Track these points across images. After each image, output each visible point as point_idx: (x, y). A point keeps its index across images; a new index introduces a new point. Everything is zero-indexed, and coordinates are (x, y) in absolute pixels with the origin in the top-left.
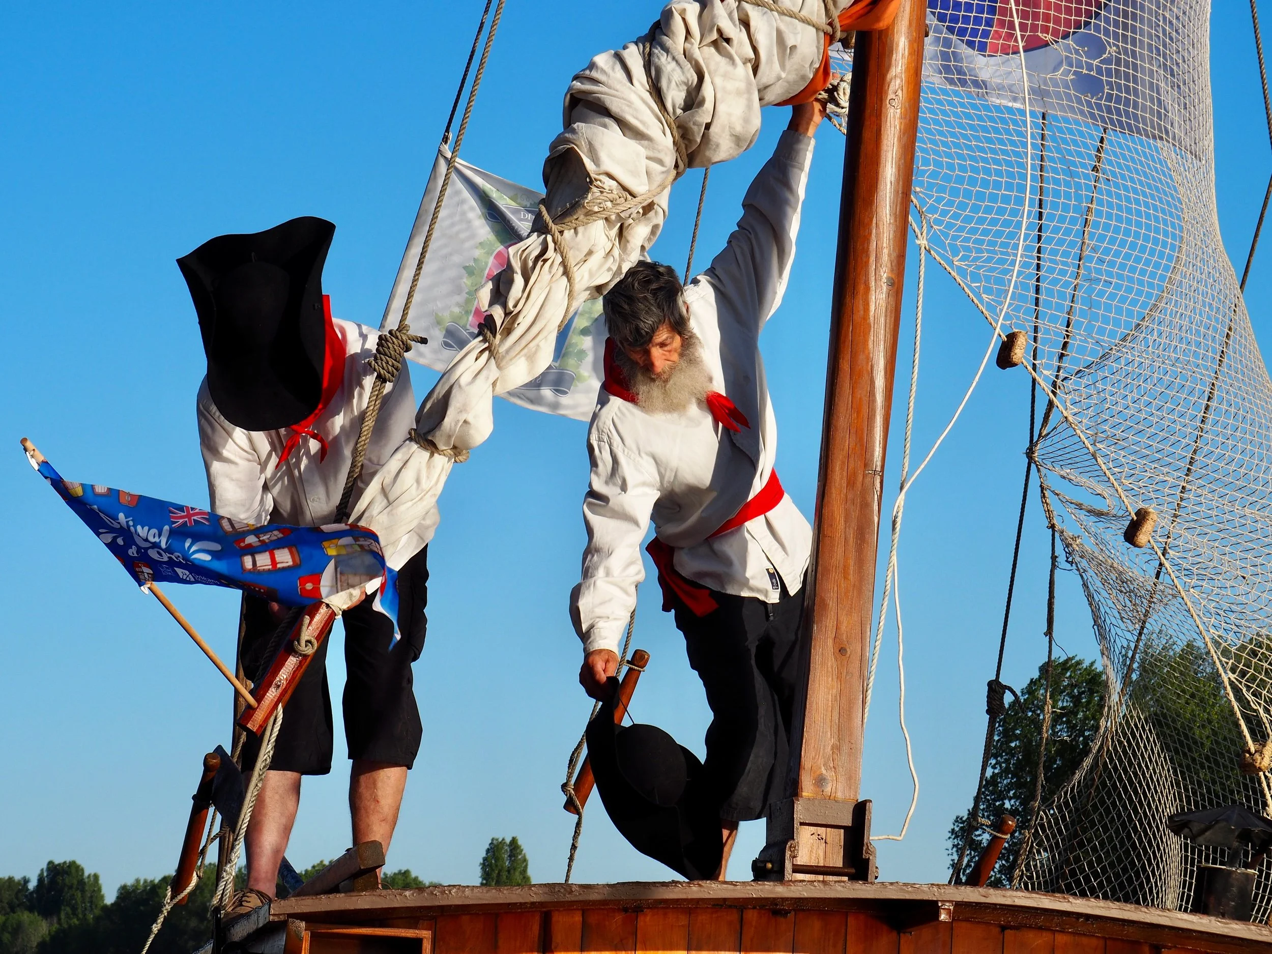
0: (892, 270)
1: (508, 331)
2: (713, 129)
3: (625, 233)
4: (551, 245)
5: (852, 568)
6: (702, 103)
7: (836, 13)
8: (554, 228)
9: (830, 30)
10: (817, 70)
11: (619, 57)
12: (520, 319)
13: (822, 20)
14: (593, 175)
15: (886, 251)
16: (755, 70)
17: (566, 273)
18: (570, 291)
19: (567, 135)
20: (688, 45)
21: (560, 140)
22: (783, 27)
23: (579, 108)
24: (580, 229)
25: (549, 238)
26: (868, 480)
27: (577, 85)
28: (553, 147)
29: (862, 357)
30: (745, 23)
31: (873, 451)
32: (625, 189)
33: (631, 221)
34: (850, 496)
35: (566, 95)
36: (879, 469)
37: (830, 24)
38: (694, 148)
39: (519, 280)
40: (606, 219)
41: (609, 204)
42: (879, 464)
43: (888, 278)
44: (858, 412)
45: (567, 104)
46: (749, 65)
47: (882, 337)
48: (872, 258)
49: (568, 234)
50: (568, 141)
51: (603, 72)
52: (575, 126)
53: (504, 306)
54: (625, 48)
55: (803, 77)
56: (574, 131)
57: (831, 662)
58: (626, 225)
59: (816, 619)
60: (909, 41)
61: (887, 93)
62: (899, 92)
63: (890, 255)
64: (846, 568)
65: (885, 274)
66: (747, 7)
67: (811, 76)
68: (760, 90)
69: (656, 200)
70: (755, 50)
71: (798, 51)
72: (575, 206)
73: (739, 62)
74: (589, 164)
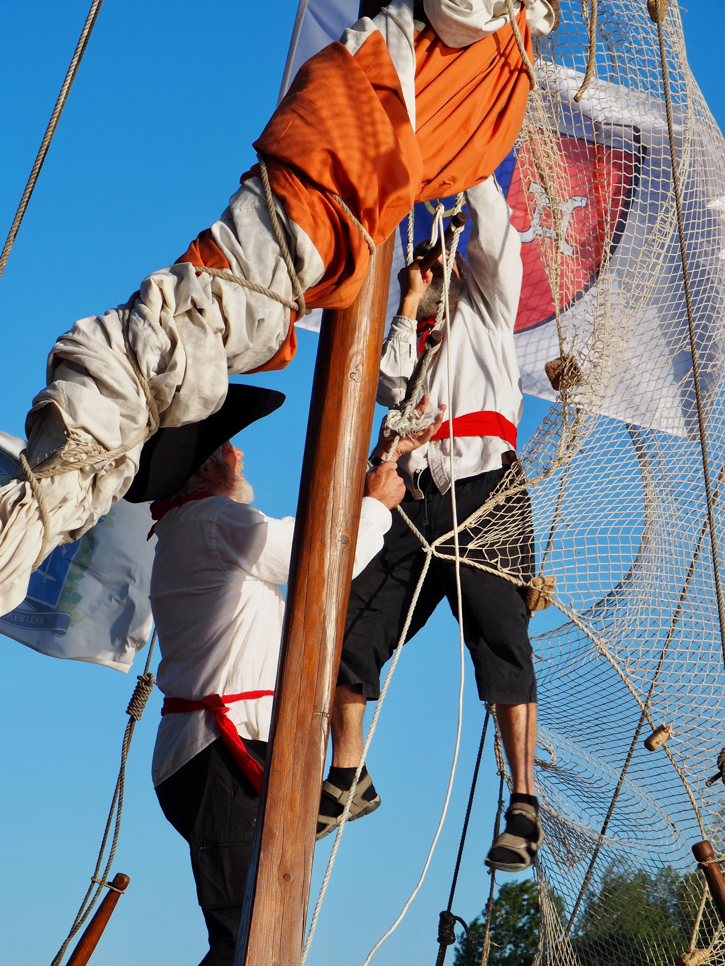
0: (346, 529)
2: (183, 391)
3: (98, 484)
4: (29, 492)
5: (298, 801)
6: (173, 367)
7: (302, 291)
8: (33, 476)
10: (284, 343)
11: (100, 322)
13: (289, 297)
14: (70, 429)
15: (341, 512)
16: (225, 339)
17: (42, 517)
18: (45, 534)
19: (48, 391)
20: (163, 314)
21: (42, 396)
22: (253, 302)
23: (62, 368)
24: (57, 478)
25: (28, 485)
26: (316, 721)
27: (61, 346)
28: (35, 402)
29: (315, 608)
30: (218, 297)
31: (322, 694)
32: (99, 443)
33: (103, 472)
34: (299, 735)
35: (50, 354)
37: (297, 301)
38: (165, 409)
40: (81, 470)
41: (84, 456)
42: (327, 707)
43: (342, 537)
44: (310, 659)
45: (50, 363)
46: (220, 335)
47: (334, 590)
48: (329, 518)
49: (45, 482)
50: (49, 397)
51: (84, 333)
52: (56, 383)
54: (106, 314)
55: (270, 349)
56: (55, 388)
57: (275, 887)
58: (99, 476)
59: (263, 847)
60: (371, 321)
61: (348, 367)
62: (360, 367)
63: (345, 516)
64: (292, 802)
65: (340, 532)
66: (221, 282)
67: (277, 348)
68: (228, 359)
69: (128, 454)
70: (226, 321)
71: (266, 324)
72: (53, 456)
73: (209, 330)
74: (67, 419)
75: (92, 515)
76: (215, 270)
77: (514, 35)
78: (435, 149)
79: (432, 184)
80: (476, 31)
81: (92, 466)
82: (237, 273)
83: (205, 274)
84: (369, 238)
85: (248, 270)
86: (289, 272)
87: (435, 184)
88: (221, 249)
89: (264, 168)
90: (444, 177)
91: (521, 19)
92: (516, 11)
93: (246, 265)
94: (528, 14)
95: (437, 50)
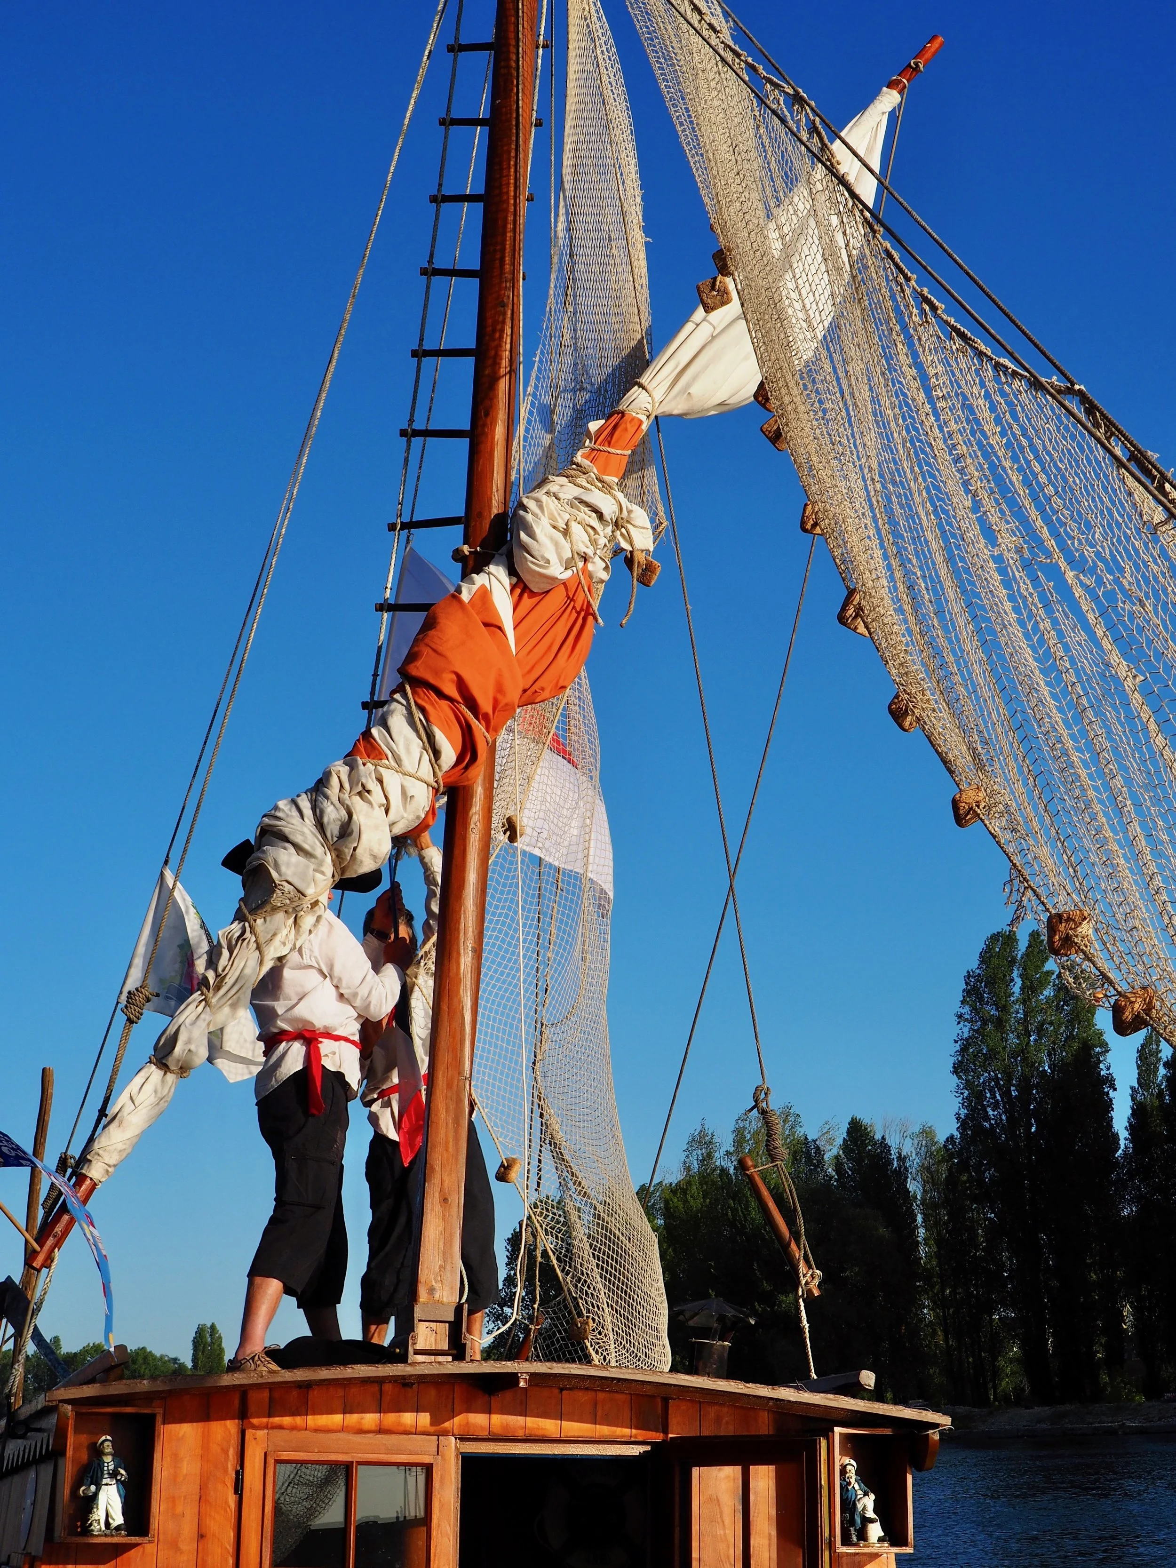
0: (475, 942)
1: (218, 988)
2: (358, 851)
3: (298, 921)
4: (248, 929)
5: (451, 1144)
6: (351, 834)
7: (440, 774)
8: (250, 917)
9: (435, 785)
10: (428, 812)
11: (294, 802)
12: (227, 980)
13: (431, 779)
14: (277, 882)
15: (470, 929)
16: (387, 811)
17: (258, 948)
18: (261, 961)
19: (259, 855)
20: (342, 795)
21: (255, 858)
22: (406, 784)
23: (267, 837)
24: (268, 919)
25: (247, 924)
26: (461, 1083)
27: (266, 821)
28: (250, 863)
29: (455, 1000)
30: (380, 781)
31: (464, 1064)
32: (299, 891)
33: (302, 913)
34: (449, 1095)
35: (258, 827)
36: (468, 1076)
37: (436, 782)
38: (346, 863)
39: (225, 953)
40: (286, 912)
41: (288, 901)
42: (468, 1072)
43: (472, 948)
44: (454, 1038)
46: (383, 808)
47: (469, 986)
48: (462, 934)
49: (260, 921)
51: (283, 811)
52: (265, 848)
53: (216, 970)
54: (298, 796)
55: (418, 817)
56: (264, 852)
57: (438, 1208)
58: (299, 915)
59: (427, 1179)
60: (484, 790)
61: (470, 824)
62: (478, 824)
63: (473, 932)
64: (447, 1143)
65: (470, 945)
66: (381, 770)
67: (423, 816)
68: (390, 826)
69: (320, 899)
70: (386, 797)
71: (415, 799)
72: (265, 902)
73: (375, 806)
74: (274, 874)
75: (295, 945)
76: (376, 761)
77: (580, 583)
78: (528, 667)
79: (528, 692)
80: (554, 579)
81: (294, 908)
82: (393, 763)
83: (369, 765)
84: (486, 734)
85: (400, 760)
86: (430, 761)
87: (529, 693)
88: (379, 745)
89: (408, 688)
90: (536, 687)
91: (584, 570)
92: (581, 564)
93: (399, 756)
94: (590, 566)
95: (526, 595)
